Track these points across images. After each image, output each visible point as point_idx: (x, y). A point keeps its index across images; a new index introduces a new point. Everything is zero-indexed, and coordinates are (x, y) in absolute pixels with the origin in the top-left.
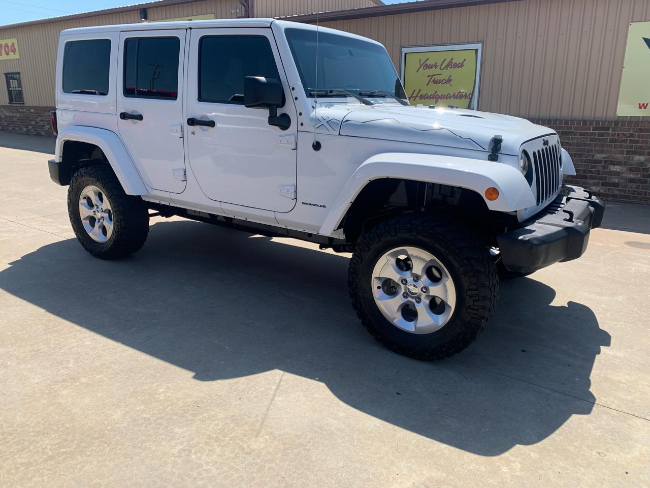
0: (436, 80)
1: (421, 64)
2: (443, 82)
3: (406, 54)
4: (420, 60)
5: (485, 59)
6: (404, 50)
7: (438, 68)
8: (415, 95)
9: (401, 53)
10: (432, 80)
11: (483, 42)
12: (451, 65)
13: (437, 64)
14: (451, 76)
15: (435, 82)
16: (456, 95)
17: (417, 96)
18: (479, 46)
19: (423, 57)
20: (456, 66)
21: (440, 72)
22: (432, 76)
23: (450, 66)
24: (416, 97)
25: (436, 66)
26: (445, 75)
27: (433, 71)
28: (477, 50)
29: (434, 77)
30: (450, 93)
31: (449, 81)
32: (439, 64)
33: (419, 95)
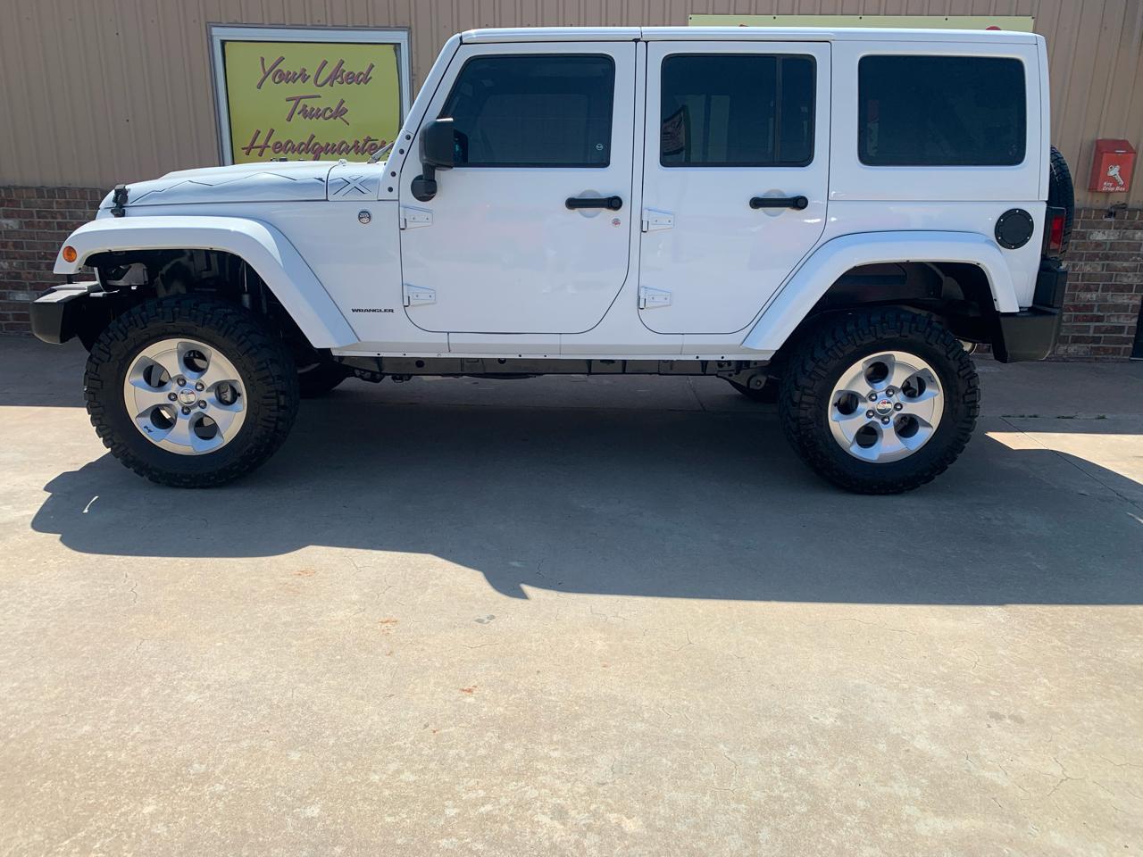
0: (308, 109)
1: (267, 70)
2: (327, 115)
3: (223, 43)
4: (263, 59)
5: (419, 68)
6: (219, 34)
7: (311, 81)
8: (260, 141)
9: (210, 38)
10: (299, 108)
11: (409, 29)
12: (340, 75)
13: (307, 73)
14: (343, 102)
15: (306, 113)
16: (360, 145)
17: (266, 146)
18: (401, 37)
19: (272, 54)
20: (353, 78)
21: (318, 91)
22: (298, 100)
23: (339, 79)
24: (263, 148)
25: (304, 77)
26: (329, 97)
27: (298, 89)
28: (397, 46)
29: (303, 102)
30: (347, 141)
31: (340, 112)
32: (311, 72)
33: (271, 143)
